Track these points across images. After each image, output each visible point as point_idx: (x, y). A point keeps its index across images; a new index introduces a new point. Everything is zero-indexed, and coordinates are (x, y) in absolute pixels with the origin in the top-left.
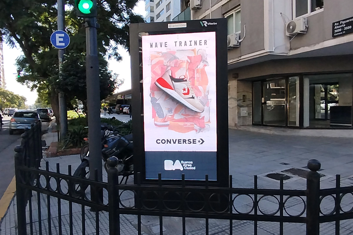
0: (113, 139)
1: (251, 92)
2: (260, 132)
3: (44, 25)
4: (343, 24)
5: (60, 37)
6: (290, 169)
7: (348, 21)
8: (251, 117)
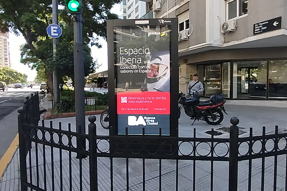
3: (42, 20)
4: (261, 25)
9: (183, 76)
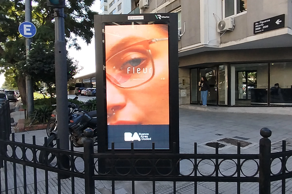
0: (78, 115)
1: (189, 77)
2: (197, 109)
3: (12, 18)
4: (262, 24)
5: (27, 28)
6: (224, 139)
7: (265, 21)
8: (189, 98)
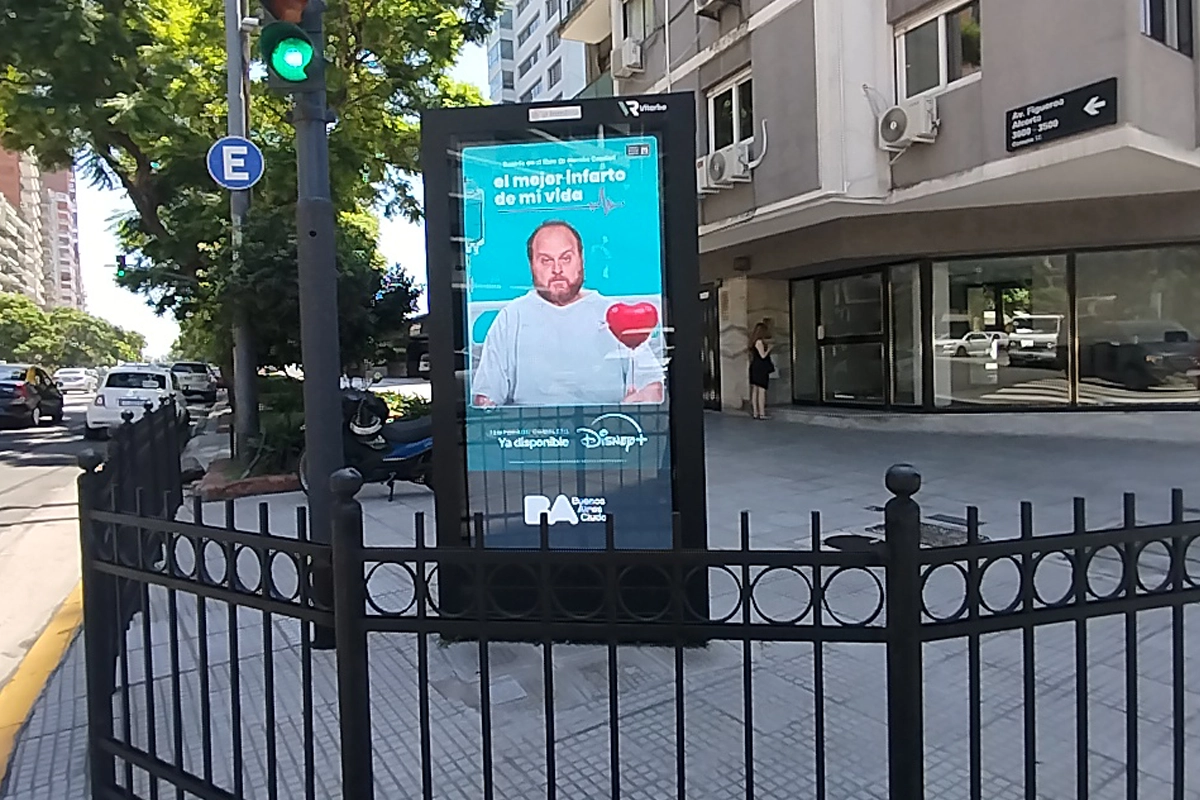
4: (1034, 115)
5: (234, 156)
7: (1048, 106)
9: (737, 325)
